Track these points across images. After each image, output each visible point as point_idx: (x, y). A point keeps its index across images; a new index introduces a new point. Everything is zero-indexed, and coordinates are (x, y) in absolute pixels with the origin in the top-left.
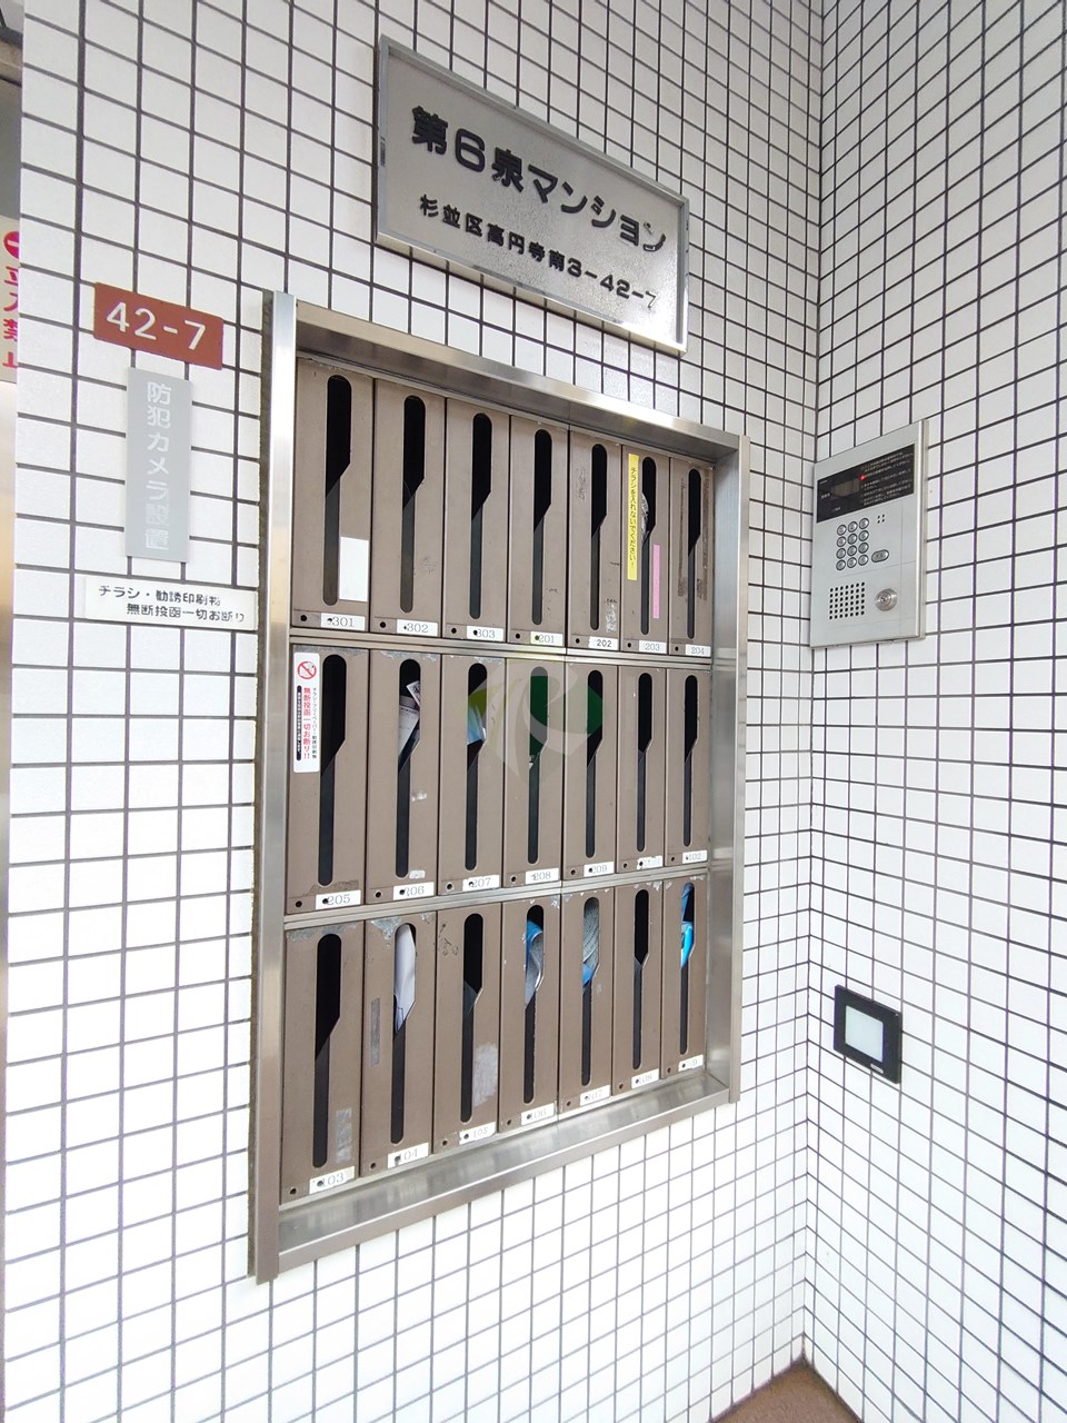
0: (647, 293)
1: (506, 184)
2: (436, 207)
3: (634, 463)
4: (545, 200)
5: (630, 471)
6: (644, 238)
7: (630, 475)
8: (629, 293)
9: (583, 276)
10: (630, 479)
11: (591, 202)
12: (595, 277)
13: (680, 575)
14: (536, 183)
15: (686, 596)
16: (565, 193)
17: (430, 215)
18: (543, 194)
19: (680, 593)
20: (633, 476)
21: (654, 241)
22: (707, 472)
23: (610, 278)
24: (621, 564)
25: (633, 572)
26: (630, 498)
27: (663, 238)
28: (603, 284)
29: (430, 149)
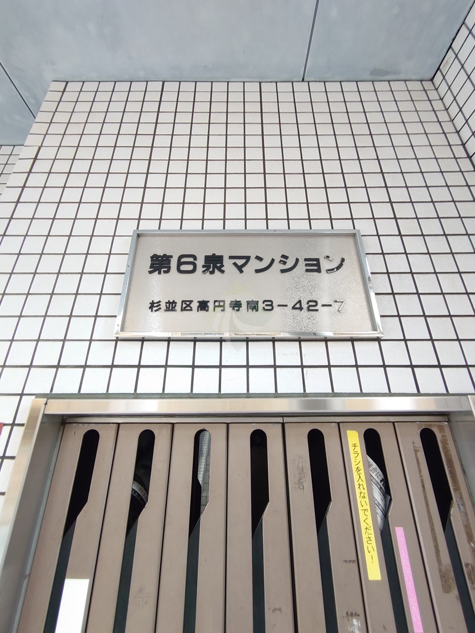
0: (336, 301)
1: (212, 273)
2: (160, 305)
3: (354, 440)
4: (241, 272)
5: (351, 448)
6: (325, 265)
7: (351, 452)
8: (319, 307)
9: (276, 309)
10: (353, 456)
11: (278, 259)
12: (286, 306)
13: (439, 561)
14: (235, 264)
15: (455, 592)
16: (257, 261)
17: (156, 311)
18: (240, 269)
19: (446, 589)
20: (356, 453)
21: (335, 264)
22: (441, 429)
23: (300, 302)
24: (358, 561)
25: (374, 570)
26: (356, 477)
27: (343, 260)
28: (294, 308)
29: (160, 273)
